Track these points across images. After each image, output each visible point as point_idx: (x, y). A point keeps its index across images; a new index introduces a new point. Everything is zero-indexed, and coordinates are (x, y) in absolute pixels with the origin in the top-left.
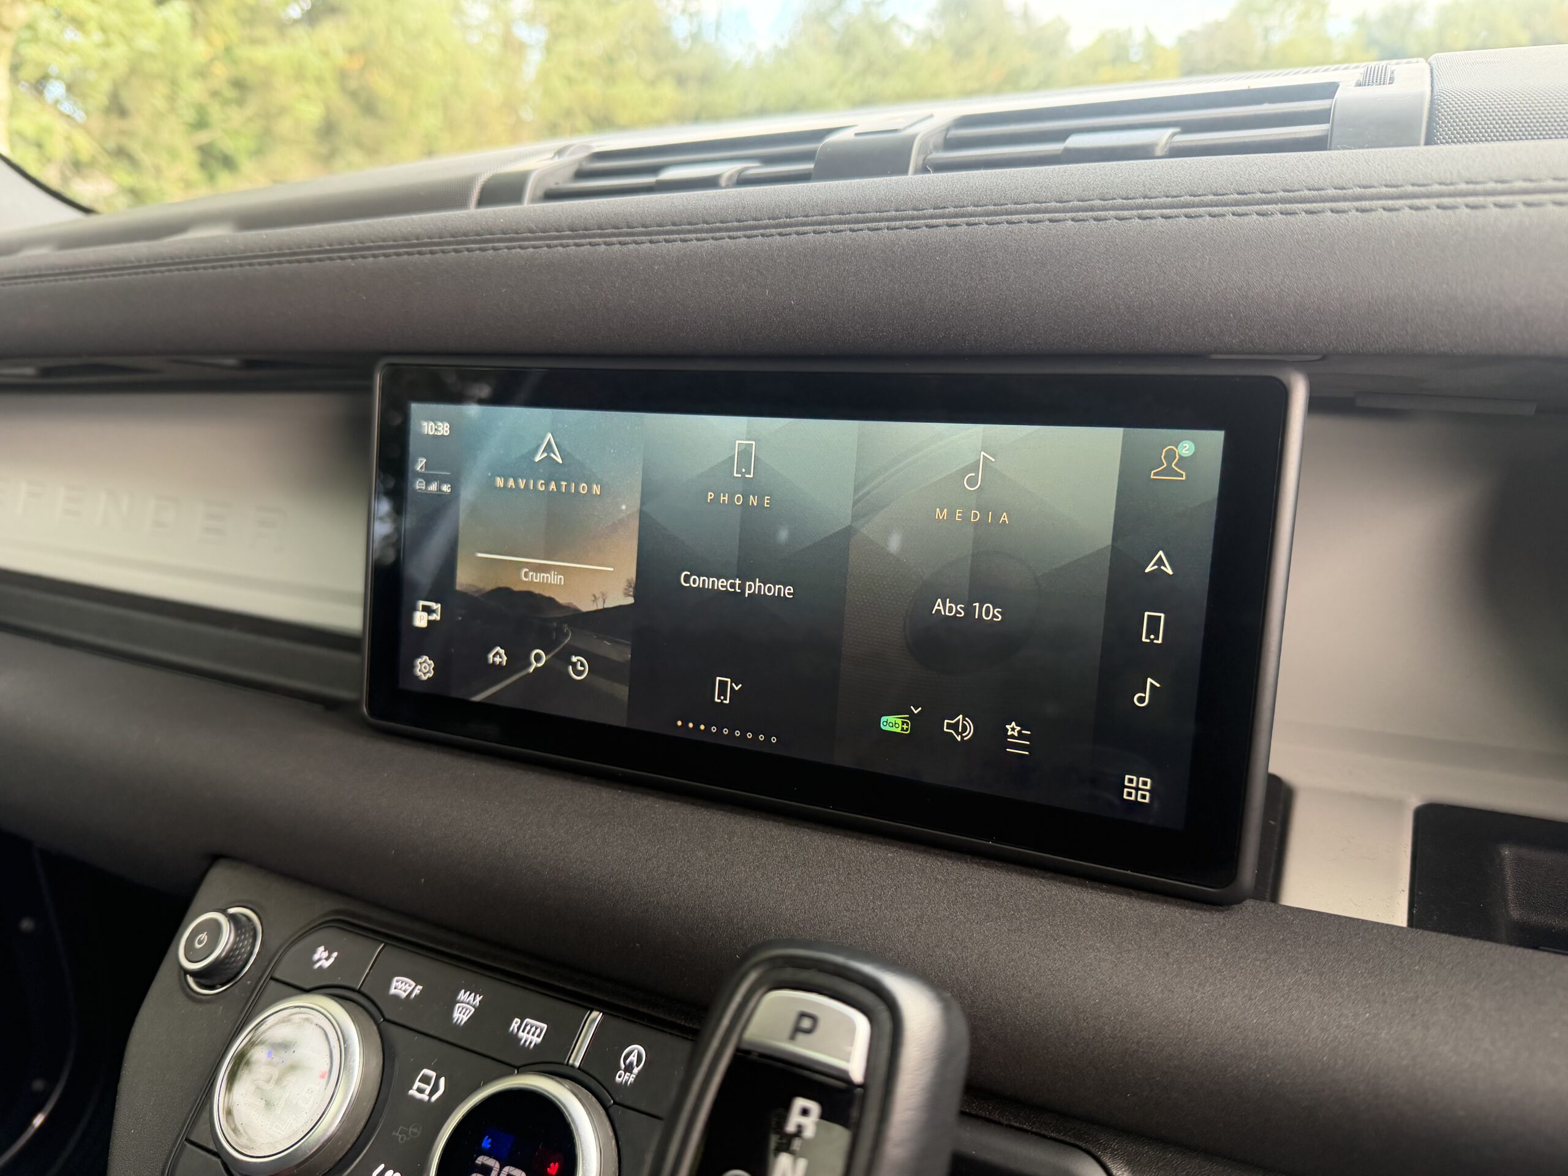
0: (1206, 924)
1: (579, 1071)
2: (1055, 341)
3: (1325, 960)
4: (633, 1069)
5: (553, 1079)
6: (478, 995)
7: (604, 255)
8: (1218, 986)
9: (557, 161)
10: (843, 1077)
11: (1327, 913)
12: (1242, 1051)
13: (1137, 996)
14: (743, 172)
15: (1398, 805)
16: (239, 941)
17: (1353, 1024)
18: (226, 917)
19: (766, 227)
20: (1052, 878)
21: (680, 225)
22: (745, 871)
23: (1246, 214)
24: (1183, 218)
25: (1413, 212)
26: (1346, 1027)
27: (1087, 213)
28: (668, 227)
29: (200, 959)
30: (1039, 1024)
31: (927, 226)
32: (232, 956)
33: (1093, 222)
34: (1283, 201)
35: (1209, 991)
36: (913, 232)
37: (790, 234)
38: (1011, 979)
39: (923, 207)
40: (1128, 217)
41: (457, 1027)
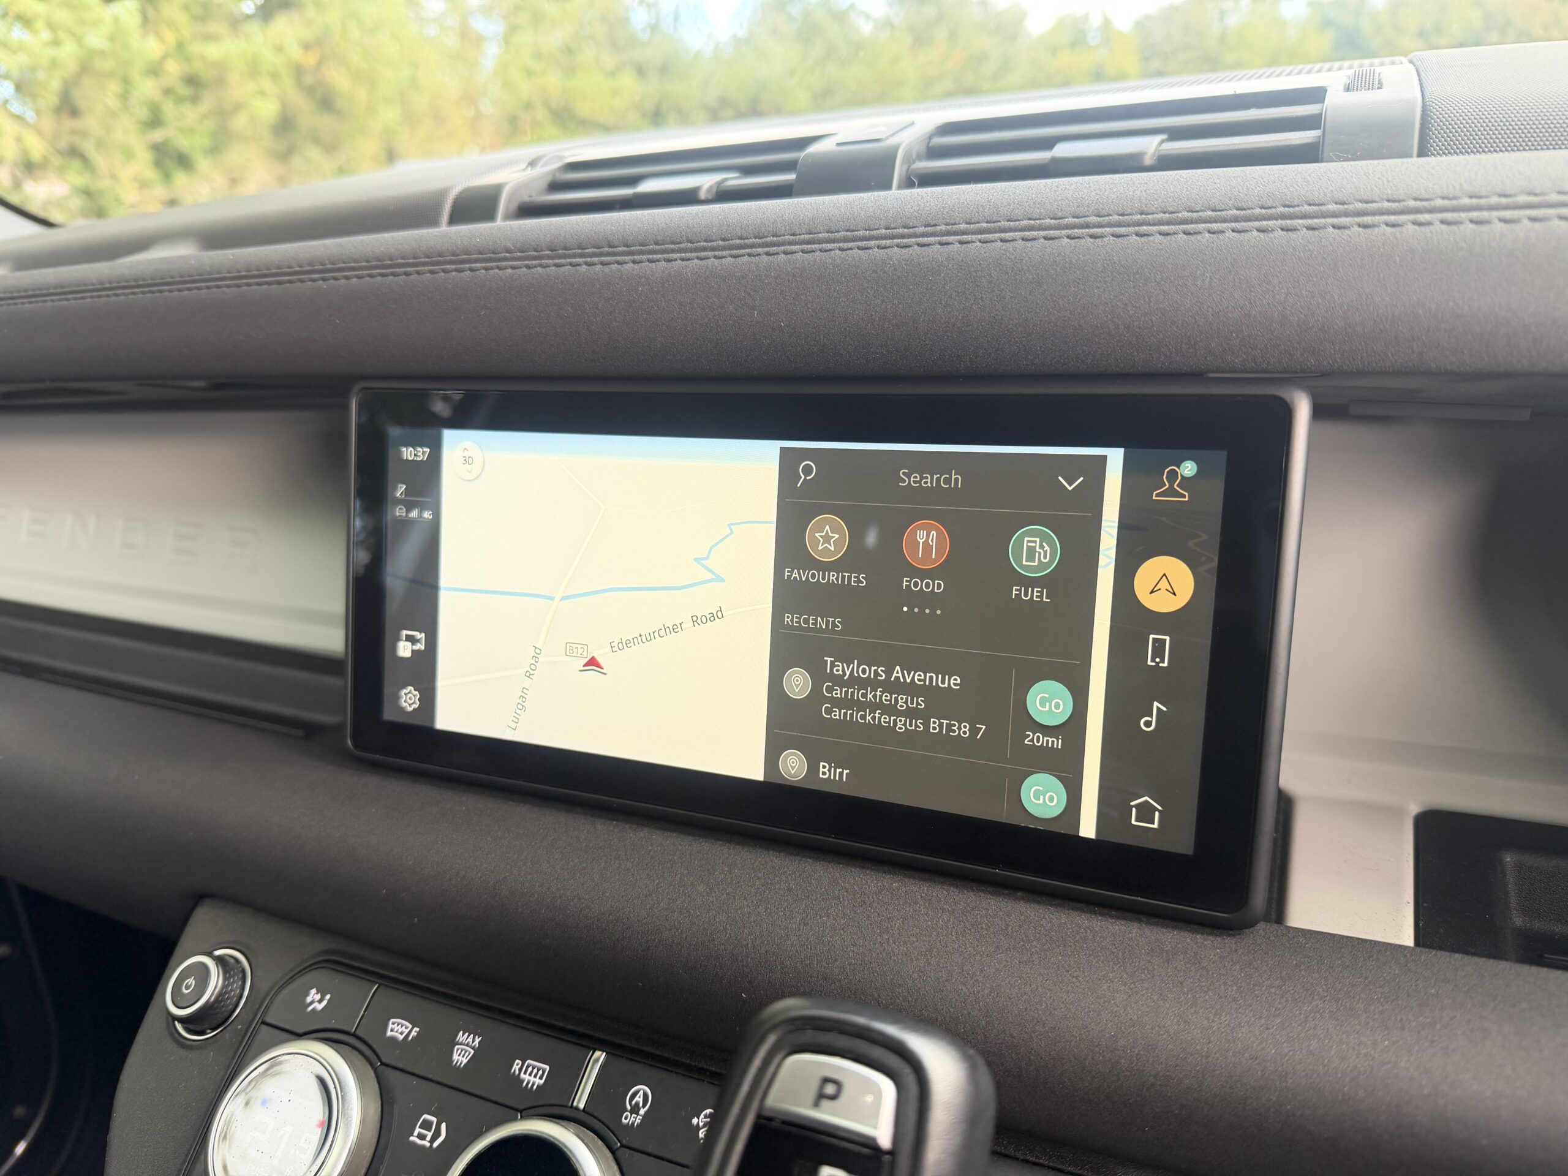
0: (1218, 950)
1: (583, 1113)
2: (1053, 362)
3: (1340, 985)
4: (639, 1110)
5: (558, 1123)
6: (477, 1037)
7: (586, 276)
8: (1235, 1016)
9: (531, 173)
10: (870, 1144)
11: (1340, 935)
12: (1261, 1083)
13: (1153, 1029)
14: (720, 184)
15: (1397, 812)
16: (228, 985)
17: (1372, 1052)
18: (214, 960)
19: (752, 246)
20: (1060, 905)
21: (663, 244)
22: (748, 906)
23: (1246, 231)
24: (1182, 235)
25: (1417, 227)
26: (1366, 1055)
27: (1084, 231)
28: (651, 247)
29: (188, 1005)
30: (1054, 1058)
31: (918, 245)
32: (221, 1001)
33: (1089, 239)
34: (1283, 217)
35: (1226, 1021)
36: (904, 251)
37: (777, 254)
38: (1025, 1013)
39: (914, 225)
40: (1125, 234)
41: (457, 1069)
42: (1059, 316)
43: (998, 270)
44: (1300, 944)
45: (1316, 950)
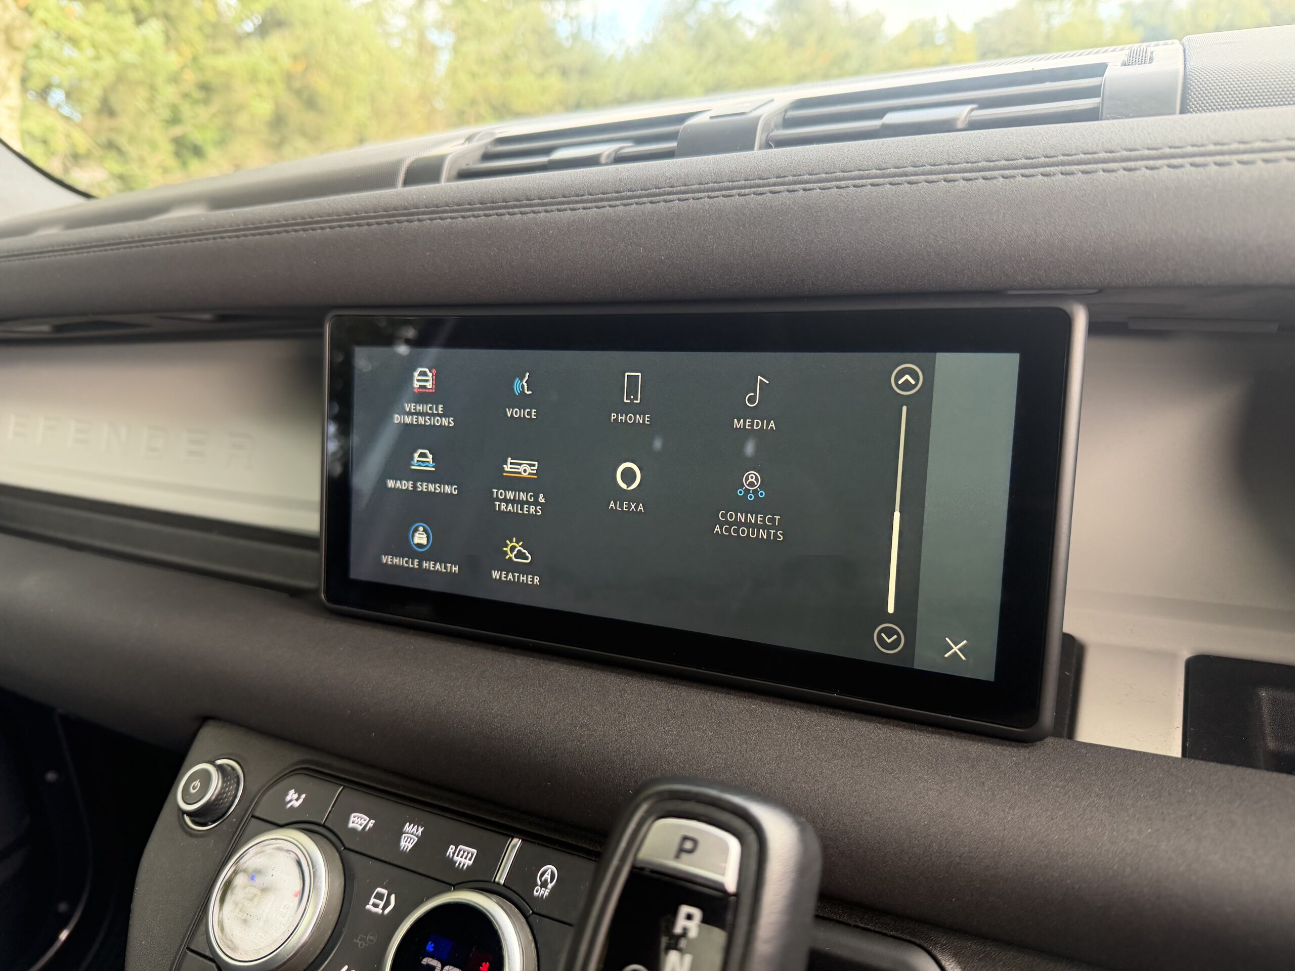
0: (1014, 758)
1: (504, 887)
2: (878, 283)
3: (1114, 785)
4: (547, 885)
5: (483, 894)
6: (420, 827)
7: (508, 223)
8: (1026, 808)
9: (467, 146)
10: (720, 888)
11: (1115, 748)
12: (1047, 862)
13: (959, 818)
14: (619, 151)
15: (1172, 656)
16: (226, 787)
17: (1138, 838)
18: (216, 767)
19: (640, 197)
20: (887, 723)
21: (570, 197)
22: (635, 722)
23: (1033, 176)
24: (981, 180)
25: (1171, 170)
26: (1133, 840)
27: (902, 178)
28: (560, 199)
29: (195, 802)
30: (878, 842)
31: (771, 192)
32: (221, 799)
33: (907, 185)
34: (1063, 164)
35: (1018, 813)
36: (759, 197)
37: (659, 202)
38: (855, 806)
39: (768, 177)
40: (936, 180)
41: (403, 853)
42: (883, 246)
43: (834, 210)
44: (1082, 754)
45: (1095, 758)
